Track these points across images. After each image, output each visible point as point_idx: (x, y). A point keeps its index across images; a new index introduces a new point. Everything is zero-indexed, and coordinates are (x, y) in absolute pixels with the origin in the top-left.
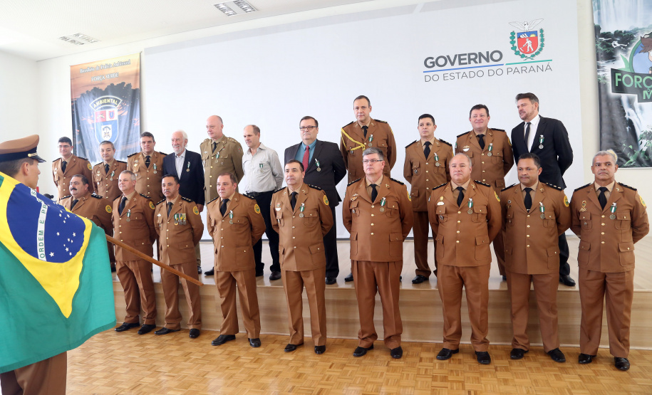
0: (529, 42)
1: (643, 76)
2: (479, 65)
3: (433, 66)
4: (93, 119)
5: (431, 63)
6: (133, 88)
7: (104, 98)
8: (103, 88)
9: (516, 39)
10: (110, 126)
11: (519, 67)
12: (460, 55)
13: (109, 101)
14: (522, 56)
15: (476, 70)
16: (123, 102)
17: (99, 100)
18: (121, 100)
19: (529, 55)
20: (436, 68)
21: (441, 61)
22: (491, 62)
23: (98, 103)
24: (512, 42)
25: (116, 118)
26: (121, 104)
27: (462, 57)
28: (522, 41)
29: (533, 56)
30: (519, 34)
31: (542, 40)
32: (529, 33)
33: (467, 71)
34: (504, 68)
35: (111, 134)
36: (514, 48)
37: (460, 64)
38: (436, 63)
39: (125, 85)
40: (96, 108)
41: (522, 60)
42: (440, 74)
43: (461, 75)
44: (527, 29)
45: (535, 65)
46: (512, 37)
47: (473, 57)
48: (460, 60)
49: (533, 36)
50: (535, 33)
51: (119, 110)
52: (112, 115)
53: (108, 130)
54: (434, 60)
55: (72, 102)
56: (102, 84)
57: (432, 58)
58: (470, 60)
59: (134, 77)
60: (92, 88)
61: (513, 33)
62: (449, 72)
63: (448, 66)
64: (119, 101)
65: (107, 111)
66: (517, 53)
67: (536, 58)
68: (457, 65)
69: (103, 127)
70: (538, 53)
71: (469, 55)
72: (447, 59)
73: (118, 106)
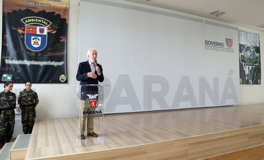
0: (229, 42)
1: (246, 58)
2: (218, 47)
3: (207, 44)
4: (24, 30)
5: (207, 43)
6: (61, 17)
7: (36, 18)
8: (36, 11)
9: (227, 41)
10: (40, 38)
11: (228, 49)
12: (214, 42)
13: (40, 21)
14: (228, 47)
15: (218, 48)
16: (52, 24)
17: (31, 18)
18: (51, 23)
19: (229, 47)
20: (208, 45)
21: (209, 43)
22: (221, 47)
23: (29, 21)
24: (226, 41)
25: (45, 33)
26: (51, 25)
27: (215, 43)
28: (228, 42)
29: (230, 47)
30: (228, 39)
31: (232, 43)
32: (230, 40)
33: (216, 48)
34: (224, 49)
35: (40, 43)
36: (226, 43)
37: (214, 45)
38: (208, 43)
39: (55, 14)
40: (27, 23)
41: (228, 48)
42: (209, 47)
43: (214, 49)
44: (229, 38)
45: (231, 50)
46: (226, 40)
47: (217, 43)
48: (214, 44)
49: (230, 41)
50: (231, 40)
51: (48, 29)
52: (42, 31)
53: (38, 41)
54: (208, 42)
55: (3, 14)
56: (35, 8)
57: (207, 41)
58: (217, 44)
59: (63, 11)
60: (25, 8)
61: (226, 38)
62: (212, 47)
63: (211, 45)
64: (49, 23)
65: (38, 28)
66: (227, 45)
67: (231, 48)
68: (213, 45)
69: (32, 37)
70: (231, 46)
71: (217, 42)
72: (211, 42)
73: (48, 26)
